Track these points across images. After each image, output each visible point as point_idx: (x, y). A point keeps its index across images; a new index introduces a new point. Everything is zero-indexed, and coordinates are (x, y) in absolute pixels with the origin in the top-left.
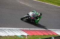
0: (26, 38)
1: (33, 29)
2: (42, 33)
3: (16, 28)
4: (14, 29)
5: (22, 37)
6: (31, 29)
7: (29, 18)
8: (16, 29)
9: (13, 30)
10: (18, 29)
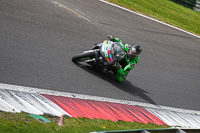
0: (60, 124)
1: (87, 97)
2: (115, 113)
3: (30, 89)
4: (21, 89)
5: (46, 120)
6: (78, 96)
7: (98, 61)
8: (28, 90)
9: (17, 93)
10: (35, 90)
